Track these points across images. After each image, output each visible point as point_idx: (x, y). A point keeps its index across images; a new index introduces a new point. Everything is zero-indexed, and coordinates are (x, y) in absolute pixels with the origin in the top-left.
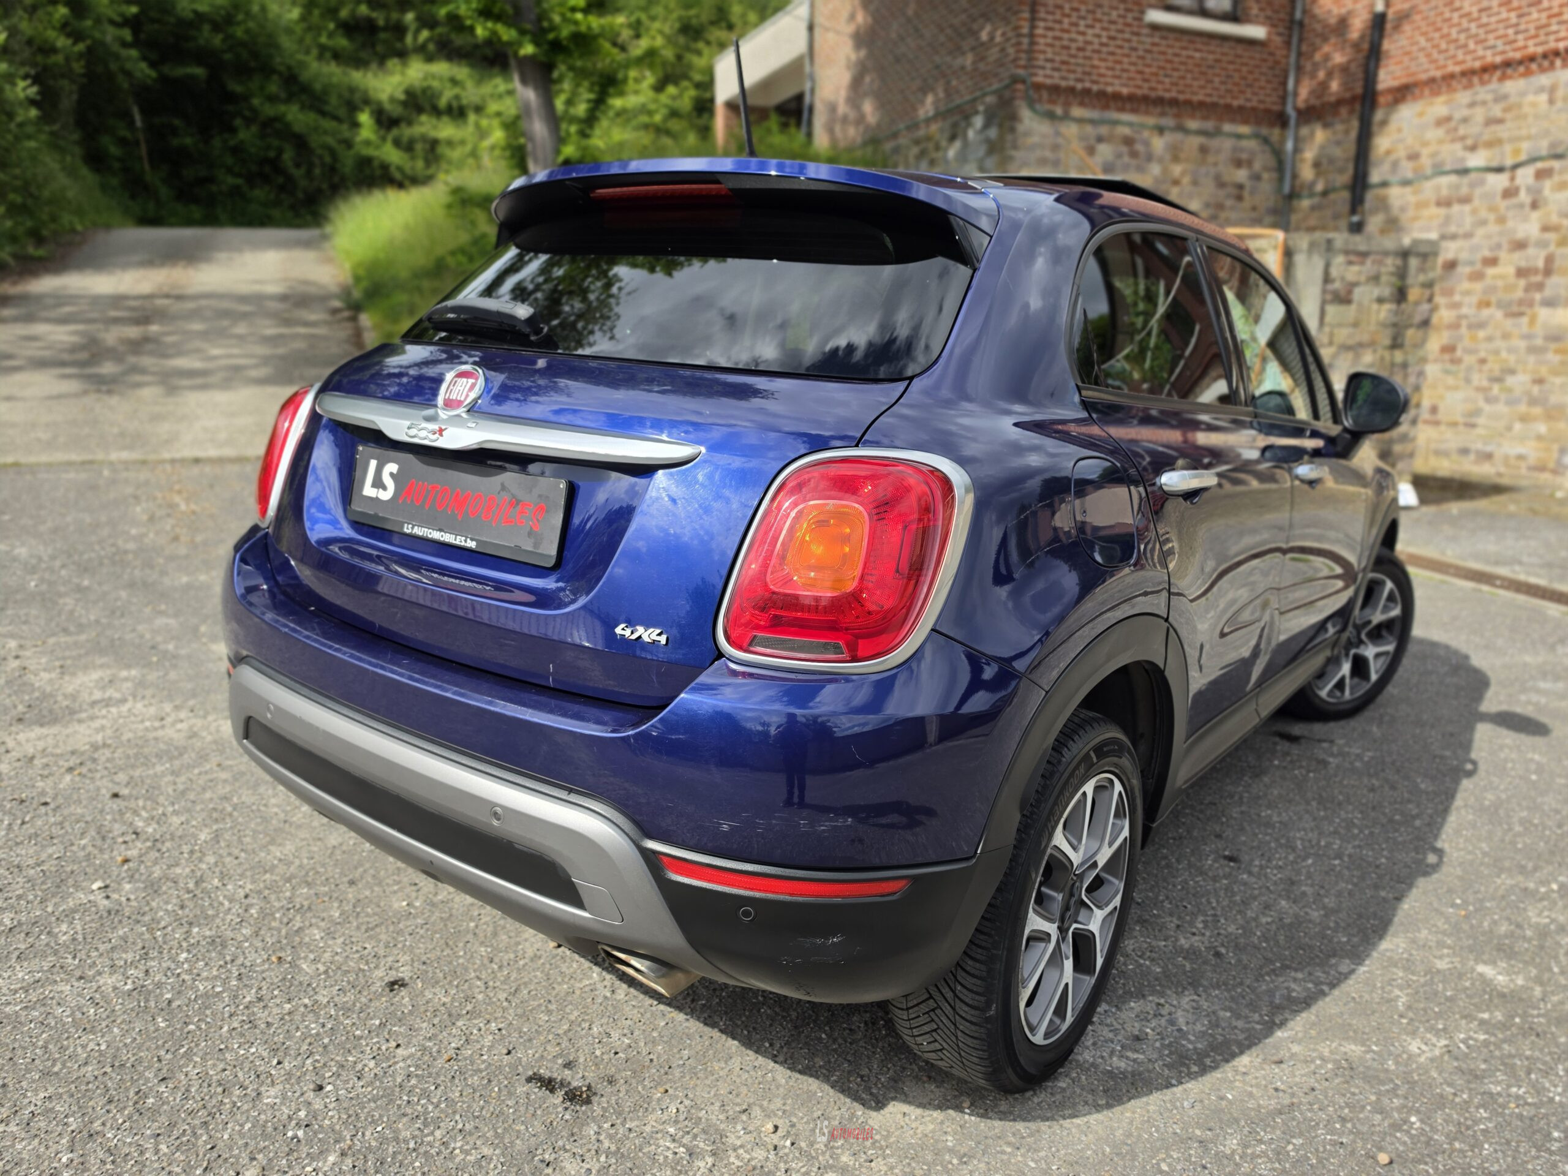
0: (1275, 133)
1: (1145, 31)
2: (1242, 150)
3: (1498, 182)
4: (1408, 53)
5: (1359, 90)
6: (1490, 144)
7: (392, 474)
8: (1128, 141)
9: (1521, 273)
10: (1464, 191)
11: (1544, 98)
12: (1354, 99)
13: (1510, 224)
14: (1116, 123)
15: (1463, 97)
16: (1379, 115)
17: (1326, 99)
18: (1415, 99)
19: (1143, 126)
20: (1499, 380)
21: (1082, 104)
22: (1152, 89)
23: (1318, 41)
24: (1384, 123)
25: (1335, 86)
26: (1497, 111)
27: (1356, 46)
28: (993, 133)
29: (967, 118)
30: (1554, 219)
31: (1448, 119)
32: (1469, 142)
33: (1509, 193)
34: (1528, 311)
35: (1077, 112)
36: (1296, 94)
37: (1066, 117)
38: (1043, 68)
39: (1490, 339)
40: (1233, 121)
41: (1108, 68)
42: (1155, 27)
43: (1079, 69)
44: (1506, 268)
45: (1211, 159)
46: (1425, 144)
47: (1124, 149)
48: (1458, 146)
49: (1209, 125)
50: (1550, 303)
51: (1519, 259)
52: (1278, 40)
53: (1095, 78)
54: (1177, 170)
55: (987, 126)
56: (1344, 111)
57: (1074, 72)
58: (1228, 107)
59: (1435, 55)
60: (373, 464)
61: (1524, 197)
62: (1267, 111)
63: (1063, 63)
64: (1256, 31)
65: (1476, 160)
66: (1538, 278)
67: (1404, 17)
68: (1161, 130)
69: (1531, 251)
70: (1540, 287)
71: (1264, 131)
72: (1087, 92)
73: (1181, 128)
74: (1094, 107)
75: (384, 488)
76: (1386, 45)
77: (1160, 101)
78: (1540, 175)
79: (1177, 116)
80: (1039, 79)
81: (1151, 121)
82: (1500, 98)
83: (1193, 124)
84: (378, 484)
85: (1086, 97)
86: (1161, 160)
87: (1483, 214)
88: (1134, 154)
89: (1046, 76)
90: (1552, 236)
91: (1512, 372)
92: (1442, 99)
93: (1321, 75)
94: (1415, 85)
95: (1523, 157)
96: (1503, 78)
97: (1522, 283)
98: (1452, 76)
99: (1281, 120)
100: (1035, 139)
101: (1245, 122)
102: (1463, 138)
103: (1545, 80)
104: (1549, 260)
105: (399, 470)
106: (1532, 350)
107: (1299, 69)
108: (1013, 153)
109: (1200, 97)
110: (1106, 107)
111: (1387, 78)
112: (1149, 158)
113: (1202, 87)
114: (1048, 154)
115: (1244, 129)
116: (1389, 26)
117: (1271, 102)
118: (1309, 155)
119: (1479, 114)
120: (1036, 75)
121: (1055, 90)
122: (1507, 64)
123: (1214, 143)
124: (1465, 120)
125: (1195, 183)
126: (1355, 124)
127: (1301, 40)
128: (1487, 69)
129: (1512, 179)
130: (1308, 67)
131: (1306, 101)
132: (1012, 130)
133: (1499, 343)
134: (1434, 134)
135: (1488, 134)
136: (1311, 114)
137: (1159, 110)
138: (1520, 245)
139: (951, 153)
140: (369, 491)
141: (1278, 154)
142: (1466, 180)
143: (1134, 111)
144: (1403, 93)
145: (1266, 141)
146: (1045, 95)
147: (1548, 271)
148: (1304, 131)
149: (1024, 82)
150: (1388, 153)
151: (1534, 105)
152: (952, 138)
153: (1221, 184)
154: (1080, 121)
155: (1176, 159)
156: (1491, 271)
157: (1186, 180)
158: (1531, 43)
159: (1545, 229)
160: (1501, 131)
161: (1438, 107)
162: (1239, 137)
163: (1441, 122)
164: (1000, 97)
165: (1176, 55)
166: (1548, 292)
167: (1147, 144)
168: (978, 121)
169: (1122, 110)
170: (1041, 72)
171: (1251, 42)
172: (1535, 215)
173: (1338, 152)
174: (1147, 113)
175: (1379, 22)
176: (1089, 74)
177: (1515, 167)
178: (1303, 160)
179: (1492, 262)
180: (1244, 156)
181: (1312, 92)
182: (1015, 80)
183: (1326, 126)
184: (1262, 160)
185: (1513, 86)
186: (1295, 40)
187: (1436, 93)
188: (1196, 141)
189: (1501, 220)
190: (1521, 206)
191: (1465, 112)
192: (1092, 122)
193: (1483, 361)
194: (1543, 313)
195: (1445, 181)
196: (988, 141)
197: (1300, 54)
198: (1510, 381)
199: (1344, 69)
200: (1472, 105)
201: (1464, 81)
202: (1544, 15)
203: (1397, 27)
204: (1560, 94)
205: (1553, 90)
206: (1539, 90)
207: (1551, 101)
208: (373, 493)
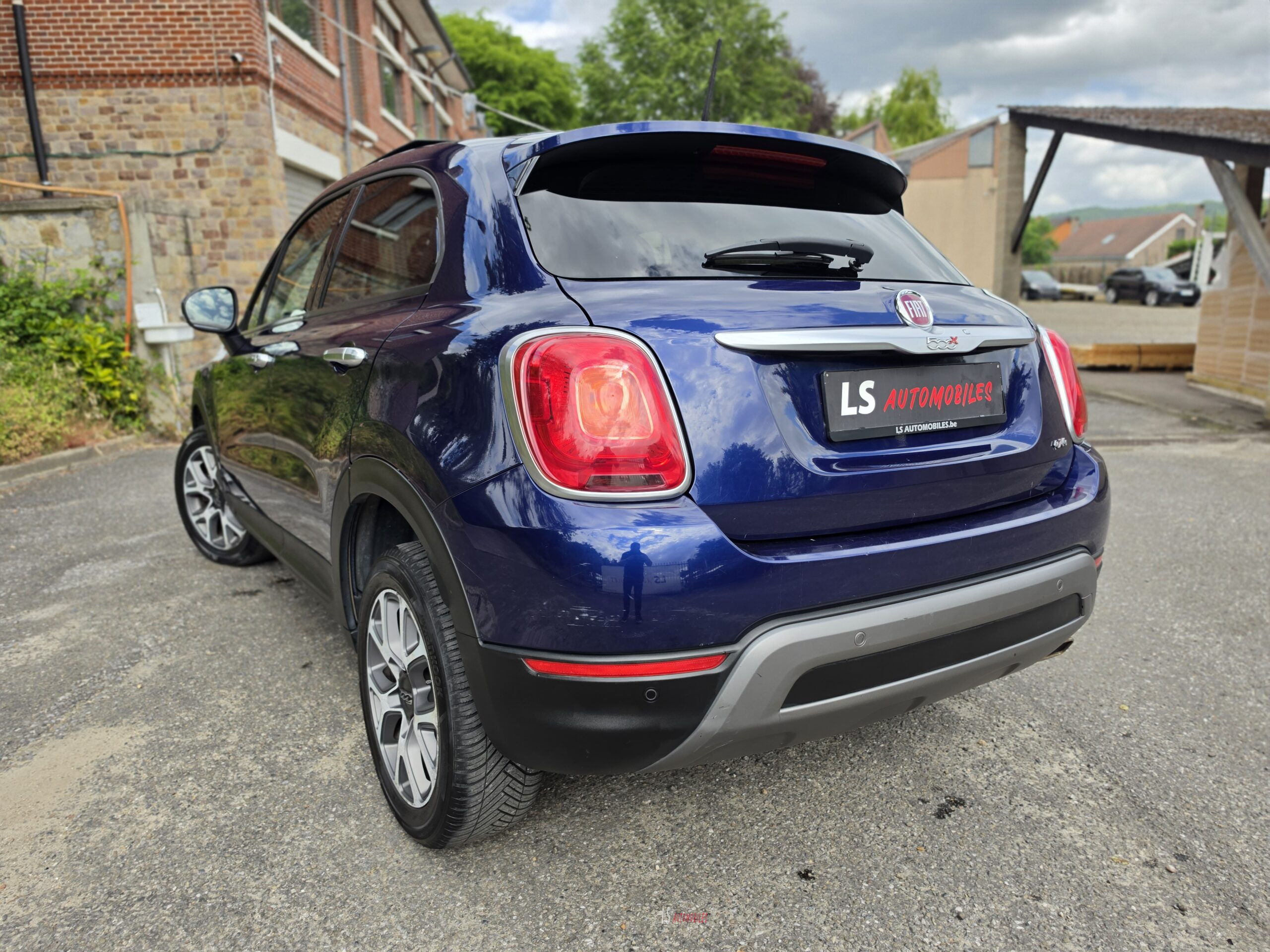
3: (169, 165)
5: (14, 69)
6: (153, 135)
7: (869, 390)
9: (205, 234)
10: (142, 169)
11: (187, 106)
12: (12, 76)
13: (187, 198)
15: (119, 94)
16: (41, 95)
18: (73, 87)
24: (49, 103)
26: (151, 109)
30: (220, 198)
31: (110, 110)
32: (135, 131)
33: (179, 174)
34: (219, 262)
46: (95, 127)
48: (125, 133)
50: (232, 257)
51: (203, 224)
59: (84, 54)
60: (846, 386)
61: (192, 178)
65: (144, 146)
66: (219, 239)
69: (209, 219)
70: (222, 245)
75: (865, 404)
76: (31, 35)
78: (200, 163)
82: (152, 100)
84: (856, 400)
87: (163, 188)
90: (220, 209)
92: (99, 92)
94: (72, 75)
95: (182, 149)
96: (150, 85)
97: (208, 241)
98: (104, 75)
102: (128, 127)
103: (183, 92)
104: (223, 226)
105: (875, 385)
116: (30, 19)
119: (137, 110)
122: (150, 75)
124: (126, 113)
126: (21, 99)
128: (133, 75)
129: (179, 164)
134: (101, 120)
135: (149, 126)
140: (847, 410)
142: (139, 161)
144: (60, 80)
147: (225, 234)
150: (60, 129)
151: (180, 110)
158: (166, 62)
159: (215, 203)
160: (160, 126)
161: (98, 98)
163: (104, 111)
166: (229, 249)
172: (204, 193)
175: (19, 14)
177: (179, 155)
185: (160, 93)
187: (92, 86)
189: (179, 195)
190: (191, 185)
191: (124, 107)
194: (230, 264)
195: (123, 159)
200: (128, 101)
201: (117, 81)
202: (171, 43)
204: (198, 105)
205: (192, 102)
206: (182, 100)
207: (193, 109)
208: (853, 411)
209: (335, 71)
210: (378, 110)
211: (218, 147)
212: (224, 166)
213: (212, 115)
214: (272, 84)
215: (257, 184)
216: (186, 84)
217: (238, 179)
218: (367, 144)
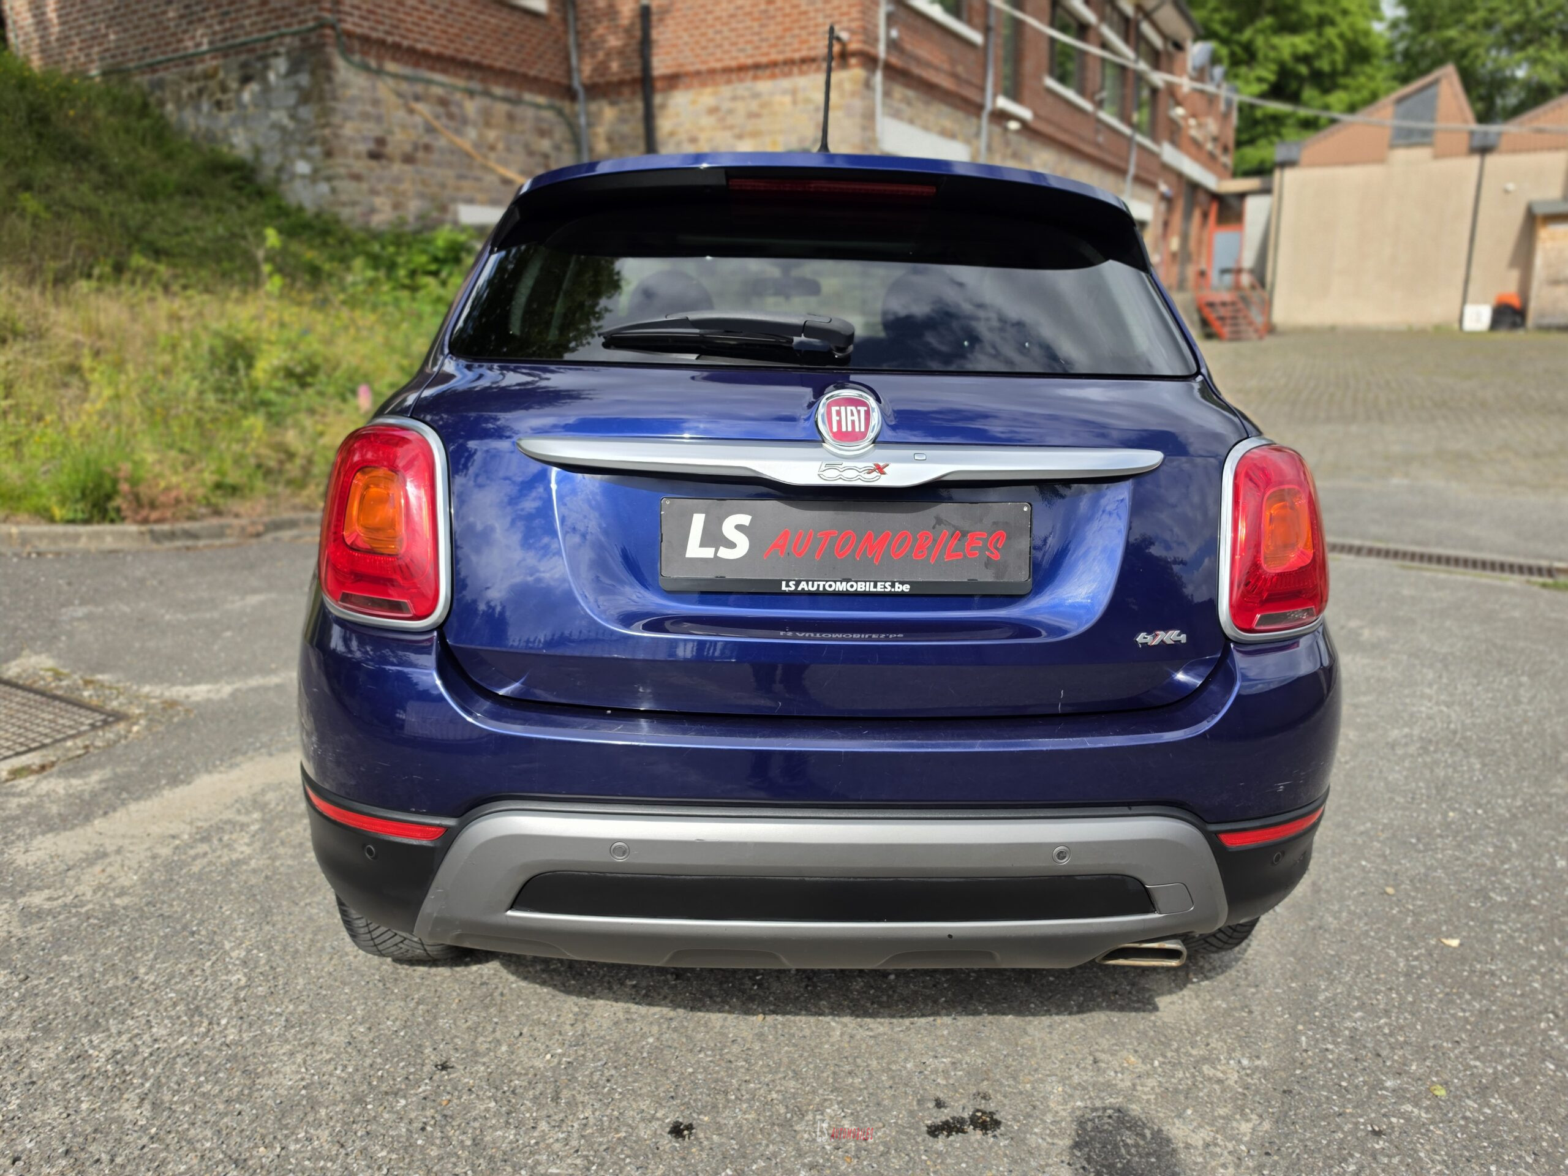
0: (566, 106)
2: (542, 120)
4: (674, 46)
5: (637, 72)
6: (752, 135)
7: (739, 527)
8: (443, 102)
11: (787, 99)
12: (634, 81)
14: (429, 82)
15: (726, 91)
16: (658, 99)
17: (609, 78)
18: (689, 87)
19: (455, 88)
21: (394, 59)
22: (457, 50)
23: (592, 22)
24: (663, 106)
25: (615, 66)
26: (754, 106)
27: (628, 31)
28: (304, 79)
29: (264, 59)
31: (717, 109)
32: (737, 131)
35: (391, 66)
36: (580, 71)
37: (379, 72)
38: (351, 15)
40: (531, 90)
41: (414, 23)
43: (387, 21)
45: (519, 127)
46: (702, 129)
47: (440, 110)
48: (728, 134)
49: (512, 92)
52: (556, 16)
53: (403, 32)
54: (492, 135)
55: (293, 70)
56: (626, 91)
57: (382, 23)
58: (525, 76)
59: (699, 51)
60: (698, 521)
62: (558, 84)
63: (370, 12)
64: (540, 5)
67: (665, 11)
68: (471, 94)
71: (558, 103)
72: (397, 47)
73: (487, 93)
74: (406, 63)
75: (732, 545)
76: (655, 34)
77: (465, 64)
79: (483, 80)
80: (348, 26)
81: (461, 83)
82: (756, 95)
83: (498, 91)
84: (716, 539)
85: (398, 52)
86: (475, 125)
88: (450, 117)
89: (355, 24)
92: (708, 90)
93: (601, 55)
94: (687, 74)
96: (755, 78)
98: (714, 71)
99: (571, 94)
100: (353, 92)
101: (541, 92)
102: (731, 127)
103: (785, 83)
105: (753, 521)
107: (579, 46)
108: (333, 104)
109: (499, 64)
110: (417, 65)
111: (660, 65)
112: (465, 121)
113: (501, 54)
114: (369, 108)
115: (541, 100)
116: (655, 18)
117: (559, 76)
118: (601, 130)
119: (741, 107)
120: (344, 21)
121: (365, 40)
122: (757, 66)
123: (519, 111)
124: (731, 112)
125: (508, 149)
126: (639, 105)
127: (577, 19)
128: (742, 69)
130: (587, 46)
131: (591, 77)
132: (329, 79)
134: (707, 121)
135: (750, 126)
136: (597, 90)
137: (465, 73)
139: (246, 96)
140: (695, 549)
141: (572, 126)
143: (444, 71)
144: (674, 80)
145: (560, 112)
146: (356, 45)
148: (593, 107)
149: (333, 27)
150: (672, 134)
151: (782, 104)
152: (246, 80)
153: (531, 153)
154: (395, 76)
155: (488, 124)
157: (501, 146)
158: (773, 50)
160: (760, 124)
161: (706, 97)
162: (538, 106)
163: (713, 111)
164: (304, 40)
165: (474, 18)
167: (460, 106)
168: (281, 65)
169: (432, 69)
170: (349, 19)
171: (535, 15)
173: (626, 129)
174: (456, 75)
175: (645, 13)
176: (397, 27)
178: (596, 135)
180: (545, 126)
181: (595, 70)
182: (322, 24)
183: (613, 103)
184: (560, 132)
185: (764, 86)
186: (571, 17)
187: (704, 85)
188: (502, 108)
191: (730, 105)
192: (405, 78)
196: (298, 88)
197: (577, 33)
199: (621, 52)
200: (734, 98)
201: (725, 77)
202: (780, 28)
203: (661, 20)
204: (800, 96)
205: (794, 92)
206: (784, 92)
207: (795, 102)
208: (708, 553)
209: (977, 37)
210: (1040, 79)
214: (881, 64)
216: (789, 74)
218: (1013, 125)
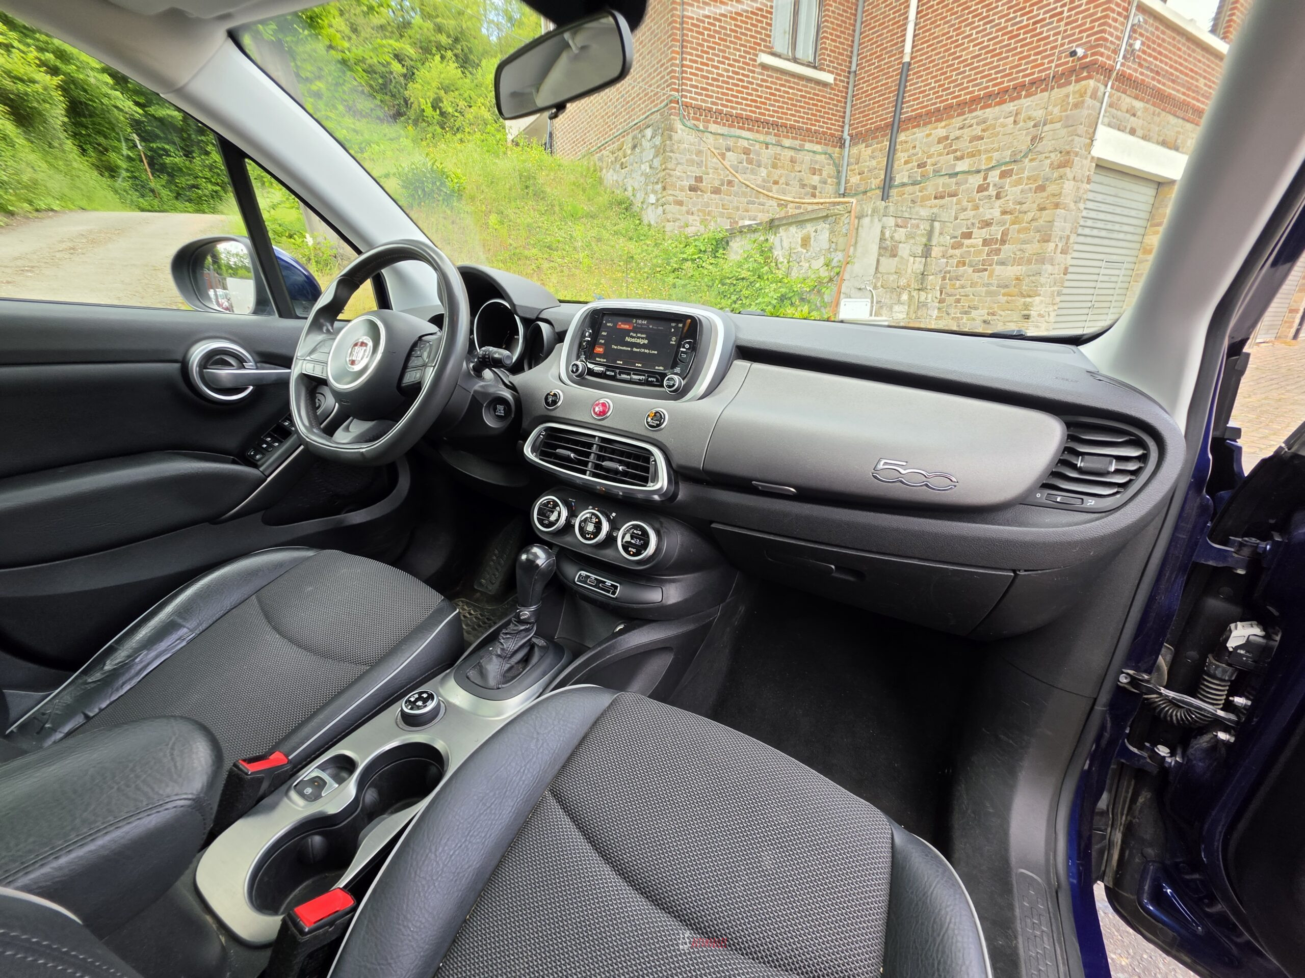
0: (837, 152)
1: (758, 70)
2: (816, 162)
3: (976, 181)
4: (922, 92)
5: (891, 119)
6: (971, 155)
8: (746, 152)
9: (986, 242)
10: (953, 188)
11: (1011, 120)
12: (886, 126)
13: (982, 210)
14: (738, 137)
15: (957, 121)
16: (901, 137)
17: (869, 127)
18: (927, 123)
19: (756, 141)
20: (966, 313)
21: (716, 122)
22: (762, 114)
24: (904, 142)
26: (978, 130)
28: (658, 141)
29: (642, 131)
30: (1011, 205)
31: (947, 138)
32: (959, 154)
33: (981, 189)
34: (989, 268)
35: (713, 127)
37: (705, 132)
38: (690, 92)
39: (963, 287)
40: (811, 141)
41: (733, 96)
42: (764, 67)
43: (714, 95)
44: (976, 240)
45: (797, 167)
46: (930, 156)
47: (744, 157)
48: (951, 157)
49: (797, 143)
50: (1002, 263)
51: (985, 233)
52: (840, 85)
53: (725, 102)
54: (777, 173)
55: (654, 135)
56: (879, 135)
57: (710, 96)
58: (809, 131)
59: (940, 92)
61: (992, 191)
62: (832, 136)
63: (703, 89)
64: (829, 78)
65: (962, 166)
66: (997, 246)
67: (921, 65)
68: (767, 145)
69: (993, 228)
70: (997, 252)
71: (830, 150)
72: (720, 114)
73: (778, 144)
74: (724, 125)
76: (909, 86)
77: (766, 124)
78: (1003, 175)
79: (777, 135)
80: (688, 100)
81: (761, 138)
82: (981, 121)
83: (787, 142)
86: (766, 167)
87: (965, 203)
88: (750, 162)
89: (693, 100)
90: (1007, 217)
91: (976, 308)
92: (943, 123)
94: (928, 114)
95: (993, 163)
96: (985, 107)
97: (987, 249)
98: (951, 106)
99: (841, 142)
100: (684, 146)
101: (819, 142)
102: (955, 151)
103: (1011, 107)
104: (1005, 234)
106: (989, 293)
107: (853, 106)
108: (671, 154)
109: (791, 122)
110: (731, 125)
111: (908, 110)
112: (759, 165)
113: (793, 115)
114: (694, 157)
115: (818, 148)
116: (911, 72)
117: (834, 130)
118: (857, 166)
119: (967, 133)
121: (698, 109)
122: (989, 96)
123: (799, 156)
124: (957, 138)
125: (787, 183)
126: (887, 144)
127: (855, 86)
128: (975, 100)
129: (985, 179)
131: (857, 128)
132: (671, 138)
133: (969, 290)
134: (936, 149)
135: (972, 147)
136: (859, 137)
137: (765, 130)
138: (987, 224)
141: (838, 166)
142: (955, 180)
143: (750, 129)
144: (917, 120)
145: (831, 157)
146: (691, 113)
147: (1003, 242)
148: (854, 150)
149: (678, 103)
150: (908, 162)
151: (1004, 126)
152: (634, 147)
153: (803, 185)
154: (715, 134)
155: (776, 166)
156: (967, 242)
157: (782, 181)
158: (1006, 79)
159: (1004, 213)
160: (981, 145)
161: (940, 129)
162: (815, 153)
163: (942, 140)
164: (661, 114)
165: (777, 90)
166: (1002, 255)
167: (758, 154)
168: (649, 133)
169: (742, 128)
170: (689, 95)
171: (825, 84)
172: (998, 203)
173: (875, 164)
174: (758, 132)
175: (905, 70)
176: (721, 99)
177: (988, 170)
178: (853, 169)
179: (968, 235)
180: (817, 167)
182: (671, 101)
183: (868, 145)
184: (829, 170)
185: (991, 112)
186: (851, 85)
187: (940, 120)
188: (789, 154)
189: (976, 208)
190: (989, 197)
191: (958, 133)
192: (722, 135)
193: (958, 301)
194: (998, 269)
195: (942, 181)
196: (655, 146)
197: (853, 96)
198: (974, 313)
200: (963, 127)
201: (959, 110)
203: (917, 73)
204: (1022, 116)
205: (1017, 113)
206: (1009, 114)
207: (1015, 122)
211: (1025, 156)
212: (1026, 174)
213: (1032, 123)
214: (1114, 75)
215: (1052, 188)
216: (1017, 97)
217: (1034, 186)
